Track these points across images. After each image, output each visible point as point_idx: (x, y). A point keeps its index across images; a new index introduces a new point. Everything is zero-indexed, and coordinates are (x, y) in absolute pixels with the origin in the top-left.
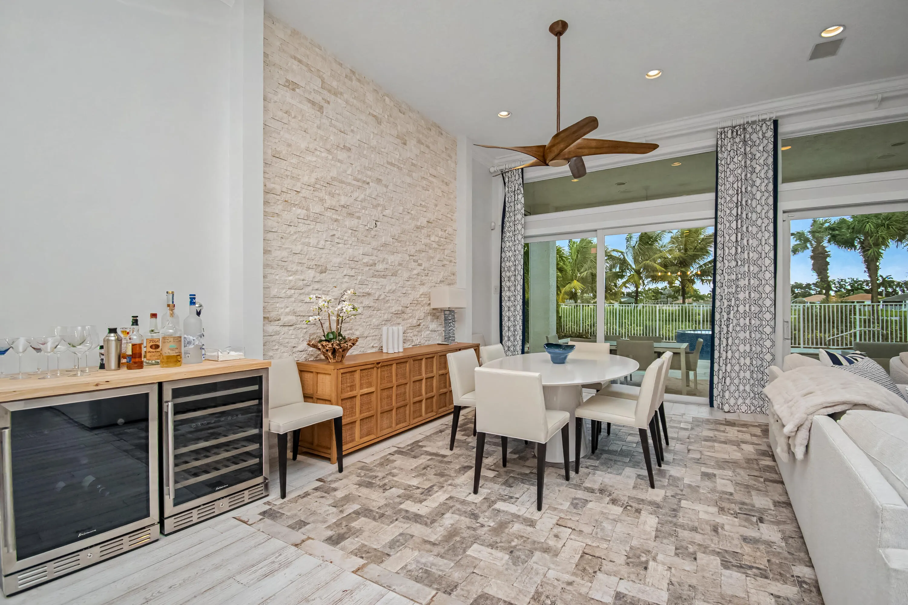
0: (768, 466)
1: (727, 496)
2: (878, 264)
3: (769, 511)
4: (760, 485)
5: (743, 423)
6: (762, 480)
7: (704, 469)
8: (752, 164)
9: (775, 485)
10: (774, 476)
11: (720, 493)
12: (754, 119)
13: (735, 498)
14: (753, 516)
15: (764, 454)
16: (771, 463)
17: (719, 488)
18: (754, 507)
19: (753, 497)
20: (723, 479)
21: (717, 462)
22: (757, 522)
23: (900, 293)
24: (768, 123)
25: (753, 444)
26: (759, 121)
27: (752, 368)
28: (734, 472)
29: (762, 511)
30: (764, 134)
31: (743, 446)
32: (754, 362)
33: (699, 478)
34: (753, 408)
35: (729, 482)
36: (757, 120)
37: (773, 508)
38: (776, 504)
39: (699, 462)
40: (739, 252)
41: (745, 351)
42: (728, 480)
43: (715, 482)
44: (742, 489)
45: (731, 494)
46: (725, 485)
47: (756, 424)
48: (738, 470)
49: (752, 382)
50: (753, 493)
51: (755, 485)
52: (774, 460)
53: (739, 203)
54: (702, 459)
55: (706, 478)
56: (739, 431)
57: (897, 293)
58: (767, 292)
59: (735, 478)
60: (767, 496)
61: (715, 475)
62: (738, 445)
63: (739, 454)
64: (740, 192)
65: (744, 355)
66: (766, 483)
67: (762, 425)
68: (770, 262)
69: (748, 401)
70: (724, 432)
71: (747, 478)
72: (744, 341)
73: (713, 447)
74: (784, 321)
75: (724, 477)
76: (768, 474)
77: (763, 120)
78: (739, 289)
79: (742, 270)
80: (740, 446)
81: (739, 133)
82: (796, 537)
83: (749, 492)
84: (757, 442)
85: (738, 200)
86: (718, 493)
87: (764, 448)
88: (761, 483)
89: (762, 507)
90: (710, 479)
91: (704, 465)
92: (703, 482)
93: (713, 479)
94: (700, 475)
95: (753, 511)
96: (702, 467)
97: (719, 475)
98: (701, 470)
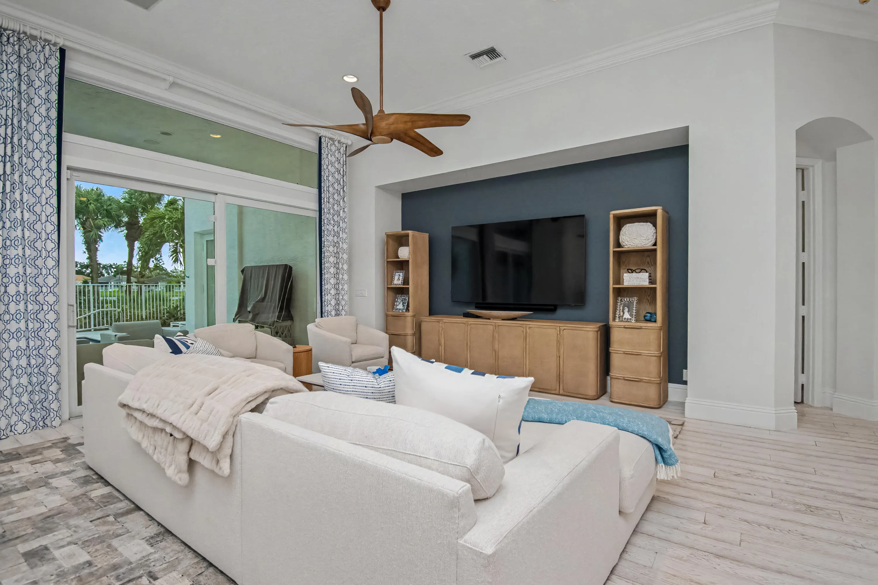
0: (103, 496)
1: (86, 571)
2: (97, 246)
3: (151, 557)
4: (115, 527)
5: (28, 449)
6: (111, 519)
7: (23, 548)
8: (29, 91)
9: (130, 516)
10: (124, 505)
11: (75, 572)
12: (35, 33)
13: (99, 566)
14: (140, 577)
15: (86, 481)
16: (106, 490)
17: (67, 565)
18: (131, 563)
19: (120, 549)
20: (63, 547)
21: (34, 525)
22: (150, 582)
23: (106, 275)
24: (53, 48)
25: (64, 474)
26: (41, 38)
27: (29, 370)
28: (69, 527)
29: (144, 562)
30: (47, 59)
31: (54, 482)
32: (33, 362)
33: (24, 567)
34: (33, 423)
35: (73, 547)
36: (39, 37)
37: (153, 551)
38: (151, 541)
39: (5, 539)
40: (8, 208)
41: (18, 348)
42: (69, 544)
43: (54, 559)
44: (98, 547)
45: (90, 564)
46: (71, 556)
47: (49, 444)
48: (73, 522)
49: (30, 388)
50: (115, 543)
51: (109, 531)
52: (107, 483)
53: (9, 140)
54: (8, 533)
55: (36, 560)
56: (33, 463)
57: (103, 275)
58: (50, 267)
59: (76, 536)
60: (133, 537)
61: (46, 548)
62: (47, 484)
63: (57, 497)
64: (10, 123)
65: (17, 354)
66: (119, 520)
67: (57, 443)
68: (52, 228)
69: (26, 417)
70: (11, 472)
71: (91, 526)
72: (16, 335)
73: (11, 503)
74: (69, 305)
75: (62, 544)
76: (112, 506)
77: (45, 40)
78: (7, 262)
79: (13, 234)
80: (49, 484)
81: (11, 40)
82: (203, 570)
83: (109, 546)
84: (67, 469)
85: (6, 134)
86: (71, 574)
87: (82, 473)
88: (112, 524)
89: (139, 556)
90: (42, 558)
91: (17, 541)
92: (35, 570)
93: (47, 557)
94: (24, 561)
95: (132, 569)
96: (15, 545)
97: (52, 543)
98: (19, 551)
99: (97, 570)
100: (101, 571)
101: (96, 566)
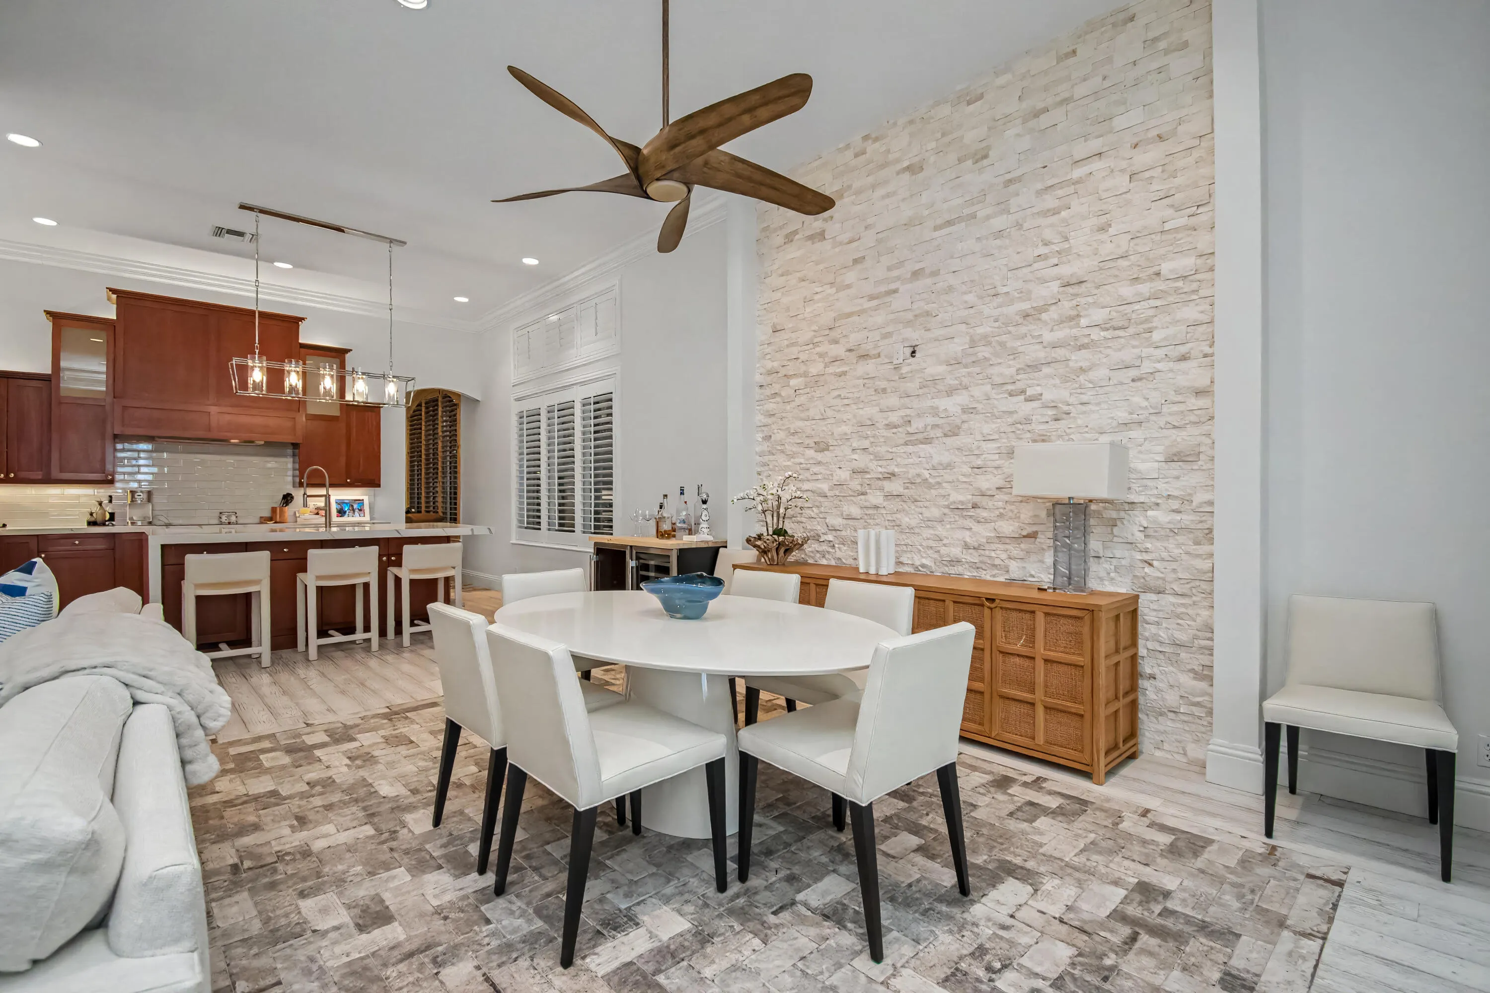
1: (308, 885)
7: (393, 933)
11: (323, 886)
13: (290, 891)
14: (250, 870)
17: (330, 898)
18: (250, 890)
19: (255, 915)
20: (335, 930)
22: (242, 864)
33: (389, 899)
35: (320, 928)
42: (326, 934)
43: (349, 907)
44: (283, 922)
45: (302, 895)
46: (324, 911)
55: (374, 910)
59: (312, 950)
61: (361, 928)
89: (237, 898)
90: (365, 910)
91: (407, 948)
92: (373, 893)
93: (357, 911)
94: (390, 907)
95: (252, 881)
96: (409, 939)
97: (351, 936)
98: (400, 925)
99: (295, 884)
100: (290, 883)
101: (294, 890)
